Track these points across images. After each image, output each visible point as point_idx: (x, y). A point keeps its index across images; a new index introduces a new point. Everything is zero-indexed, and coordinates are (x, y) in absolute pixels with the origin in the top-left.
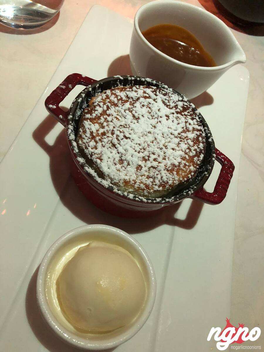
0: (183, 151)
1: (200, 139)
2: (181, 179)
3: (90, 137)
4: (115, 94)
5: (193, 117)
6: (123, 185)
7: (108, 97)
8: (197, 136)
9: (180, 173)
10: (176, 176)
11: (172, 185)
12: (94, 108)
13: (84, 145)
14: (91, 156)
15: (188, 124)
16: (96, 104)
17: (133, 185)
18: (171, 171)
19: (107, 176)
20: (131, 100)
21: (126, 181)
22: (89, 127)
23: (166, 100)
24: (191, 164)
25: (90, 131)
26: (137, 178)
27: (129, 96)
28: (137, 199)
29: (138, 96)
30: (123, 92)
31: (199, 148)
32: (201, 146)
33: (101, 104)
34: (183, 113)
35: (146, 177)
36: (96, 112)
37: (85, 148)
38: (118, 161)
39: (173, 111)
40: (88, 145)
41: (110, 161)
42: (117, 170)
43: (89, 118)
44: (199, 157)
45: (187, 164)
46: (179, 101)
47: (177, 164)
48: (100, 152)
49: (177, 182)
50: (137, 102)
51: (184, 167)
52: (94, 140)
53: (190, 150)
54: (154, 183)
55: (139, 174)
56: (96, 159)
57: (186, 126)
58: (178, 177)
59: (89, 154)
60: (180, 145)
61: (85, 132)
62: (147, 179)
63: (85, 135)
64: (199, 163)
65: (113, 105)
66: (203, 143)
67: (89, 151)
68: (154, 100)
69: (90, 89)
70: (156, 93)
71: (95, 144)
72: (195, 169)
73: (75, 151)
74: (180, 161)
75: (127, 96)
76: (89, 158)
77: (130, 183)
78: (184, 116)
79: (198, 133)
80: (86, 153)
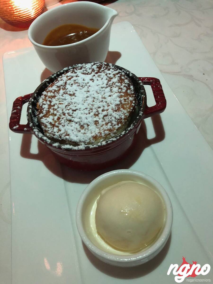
0: (117, 93)
1: (123, 77)
2: (129, 110)
3: (52, 126)
4: (49, 91)
5: (108, 68)
6: (94, 141)
7: (46, 96)
8: (119, 78)
9: (125, 107)
10: (124, 110)
11: (125, 118)
12: (41, 108)
13: (51, 134)
14: (60, 137)
15: (108, 75)
17: (101, 136)
18: (118, 110)
19: (79, 142)
20: (62, 87)
21: (94, 136)
22: (46, 121)
23: (84, 71)
24: (128, 97)
25: (49, 123)
26: (100, 130)
27: (59, 86)
28: (109, 142)
29: (65, 81)
30: (53, 86)
31: (126, 84)
32: (126, 81)
33: (45, 102)
34: (100, 71)
35: (105, 125)
36: (45, 109)
37: (54, 136)
38: (80, 128)
39: (93, 74)
40: (54, 132)
41: (75, 132)
42: (84, 134)
43: (43, 116)
44: (130, 89)
45: (125, 98)
46: (92, 66)
47: (119, 103)
48: (64, 131)
49: (127, 114)
50: (66, 85)
51: (125, 101)
52: (56, 126)
53: (121, 89)
54: (113, 125)
55: (99, 126)
56: (65, 137)
57: (108, 77)
58: (125, 110)
59: (58, 138)
60: (112, 90)
61: (46, 126)
62: (107, 126)
63: (47, 128)
64: (133, 92)
65: (52, 98)
66: (126, 79)
67: (57, 136)
68: (77, 76)
69: (33, 100)
70: (75, 71)
71: (57, 128)
72: (133, 98)
73: (48, 142)
74: (120, 100)
75: (58, 86)
76: (60, 140)
77: (97, 136)
78: (103, 72)
79: (119, 75)
80: (56, 139)
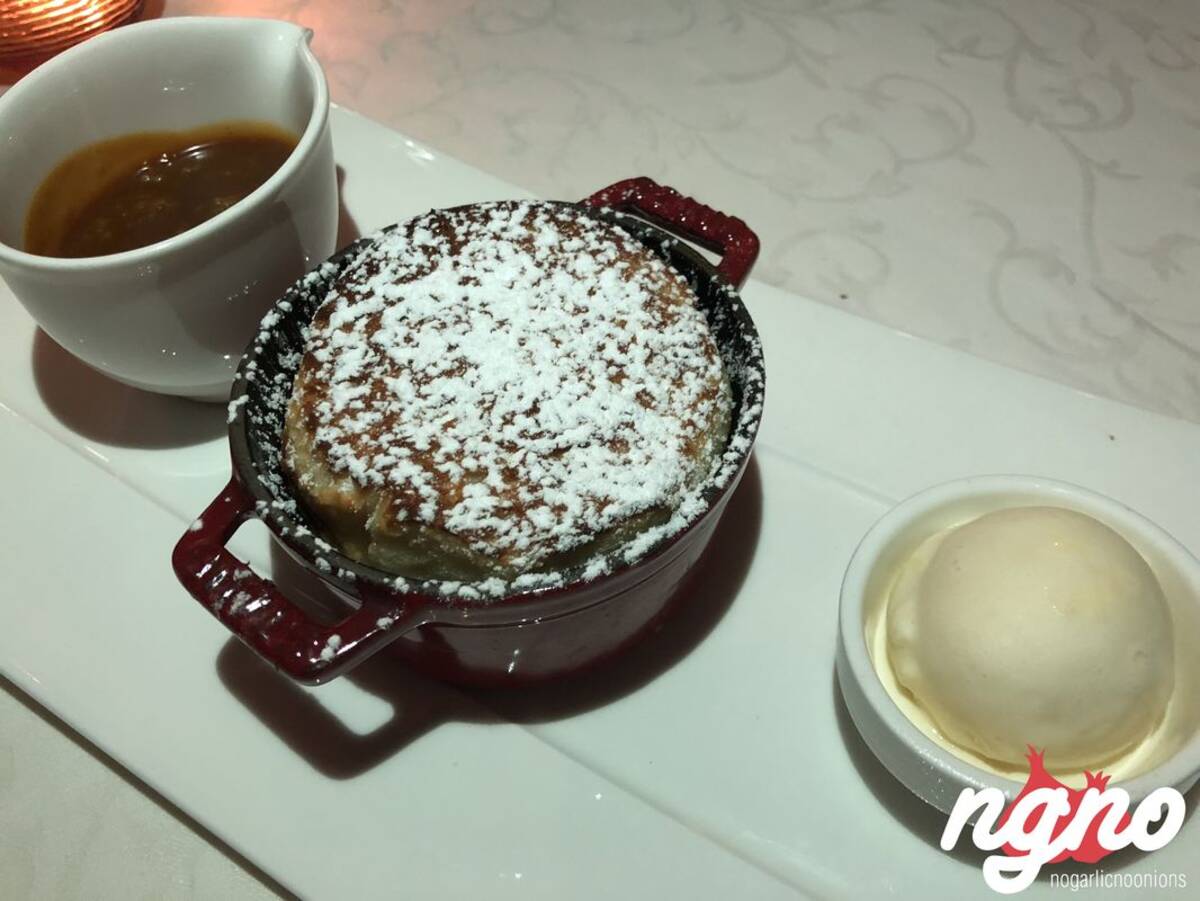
0: (602, 271)
1: (561, 217)
2: (689, 301)
3: (515, 518)
4: (338, 417)
5: (478, 215)
7: (349, 439)
8: (552, 223)
9: (671, 296)
10: (681, 309)
11: (708, 328)
12: (394, 488)
13: (536, 547)
14: (585, 529)
15: (505, 235)
16: (379, 478)
17: (697, 431)
18: (667, 319)
20: (376, 371)
21: (684, 447)
22: (473, 514)
23: (395, 272)
24: (645, 263)
25: (492, 515)
26: (677, 416)
27: (356, 375)
29: (362, 346)
30: (330, 391)
32: (585, 221)
33: (381, 460)
34: (460, 238)
36: (417, 481)
38: (616, 454)
39: (444, 261)
40: (542, 531)
41: (616, 474)
42: (649, 462)
43: (436, 508)
44: (621, 239)
45: (643, 271)
46: (408, 237)
47: (645, 296)
48: (578, 500)
50: (389, 354)
51: (654, 281)
52: (528, 508)
53: (599, 251)
55: (663, 406)
56: (601, 516)
57: (510, 241)
58: (684, 306)
60: (578, 272)
61: (489, 534)
62: (685, 389)
63: (499, 537)
64: (638, 245)
65: (390, 428)
66: (575, 215)
67: (565, 536)
68: (390, 304)
70: (359, 293)
72: (658, 260)
74: (637, 285)
75: (353, 379)
77: (690, 440)
78: (471, 238)
79: (542, 217)
